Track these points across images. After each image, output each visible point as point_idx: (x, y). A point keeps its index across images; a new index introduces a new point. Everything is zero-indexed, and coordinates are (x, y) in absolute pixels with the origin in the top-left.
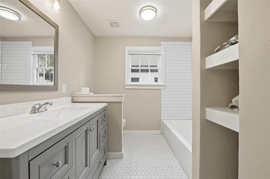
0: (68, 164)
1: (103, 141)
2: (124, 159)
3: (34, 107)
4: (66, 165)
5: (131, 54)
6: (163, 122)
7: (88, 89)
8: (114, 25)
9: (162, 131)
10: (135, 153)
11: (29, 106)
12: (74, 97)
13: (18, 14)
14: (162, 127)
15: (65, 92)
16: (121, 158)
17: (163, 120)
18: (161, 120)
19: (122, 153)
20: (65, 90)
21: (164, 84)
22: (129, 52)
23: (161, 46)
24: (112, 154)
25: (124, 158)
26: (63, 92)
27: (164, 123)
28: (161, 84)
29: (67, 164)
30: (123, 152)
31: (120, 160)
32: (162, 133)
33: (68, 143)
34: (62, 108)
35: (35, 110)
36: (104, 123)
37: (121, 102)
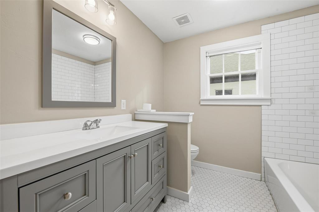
0: (88, 196)
1: (158, 172)
2: (190, 204)
3: (86, 124)
4: (85, 198)
5: (210, 56)
6: (266, 161)
7: (150, 105)
8: (183, 21)
9: (263, 176)
10: (209, 199)
11: (81, 122)
12: (135, 115)
13: (97, 38)
14: (263, 168)
15: (125, 108)
16: (186, 199)
17: (265, 158)
18: (263, 158)
19: (187, 193)
20: (125, 107)
21: (269, 97)
22: (207, 54)
23: (261, 34)
24: (174, 191)
25: (190, 201)
26: (122, 108)
27: (267, 163)
28: (263, 96)
29: (86, 196)
30: (189, 193)
31: (185, 202)
32: (263, 179)
33: (88, 171)
34: (116, 126)
35: (86, 127)
36: (161, 150)
37: (186, 124)
